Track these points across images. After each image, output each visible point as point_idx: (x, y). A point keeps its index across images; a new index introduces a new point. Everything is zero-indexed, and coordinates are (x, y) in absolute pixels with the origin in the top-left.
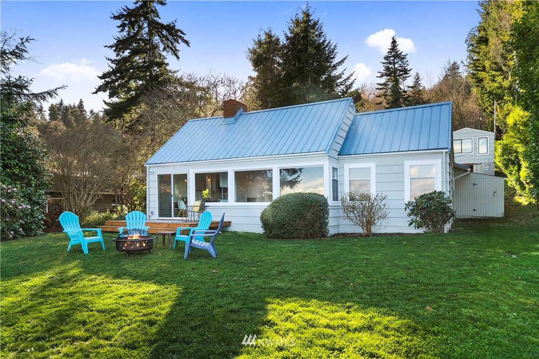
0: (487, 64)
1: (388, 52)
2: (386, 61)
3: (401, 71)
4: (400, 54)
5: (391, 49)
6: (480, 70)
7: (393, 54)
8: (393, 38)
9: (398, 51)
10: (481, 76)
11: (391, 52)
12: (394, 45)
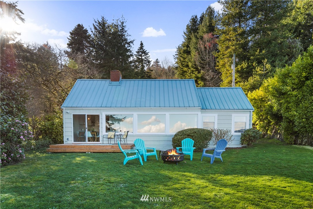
0: (190, 64)
1: (138, 49)
2: (137, 54)
3: (145, 61)
4: (145, 51)
5: (140, 48)
6: (184, 67)
7: (141, 51)
8: (141, 42)
9: (144, 50)
10: (184, 69)
11: (140, 49)
12: (142, 46)
